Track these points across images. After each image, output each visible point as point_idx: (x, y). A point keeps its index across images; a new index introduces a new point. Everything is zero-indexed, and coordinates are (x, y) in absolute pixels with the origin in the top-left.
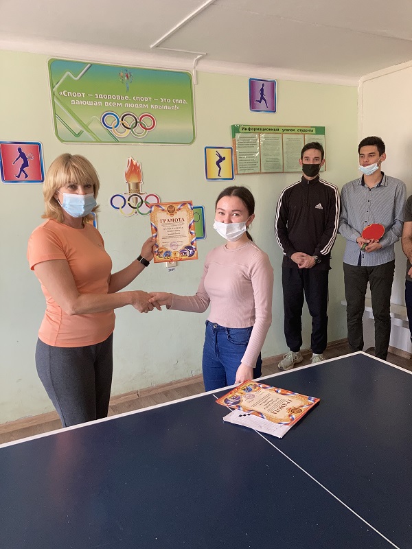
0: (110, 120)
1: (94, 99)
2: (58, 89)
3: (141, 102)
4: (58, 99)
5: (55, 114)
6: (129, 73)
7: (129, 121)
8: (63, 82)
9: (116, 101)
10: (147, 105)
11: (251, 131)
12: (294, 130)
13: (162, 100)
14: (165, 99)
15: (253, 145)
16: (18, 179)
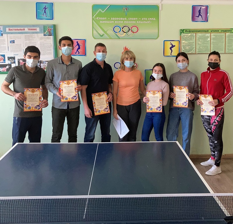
0: (117, 29)
1: (110, 20)
2: (95, 17)
3: (132, 21)
5: (93, 27)
6: (127, 7)
7: (126, 29)
8: (97, 14)
9: (120, 20)
10: (135, 22)
11: (190, 32)
12: (218, 31)
13: (143, 19)
14: (144, 19)
15: (191, 39)
16: (75, 54)
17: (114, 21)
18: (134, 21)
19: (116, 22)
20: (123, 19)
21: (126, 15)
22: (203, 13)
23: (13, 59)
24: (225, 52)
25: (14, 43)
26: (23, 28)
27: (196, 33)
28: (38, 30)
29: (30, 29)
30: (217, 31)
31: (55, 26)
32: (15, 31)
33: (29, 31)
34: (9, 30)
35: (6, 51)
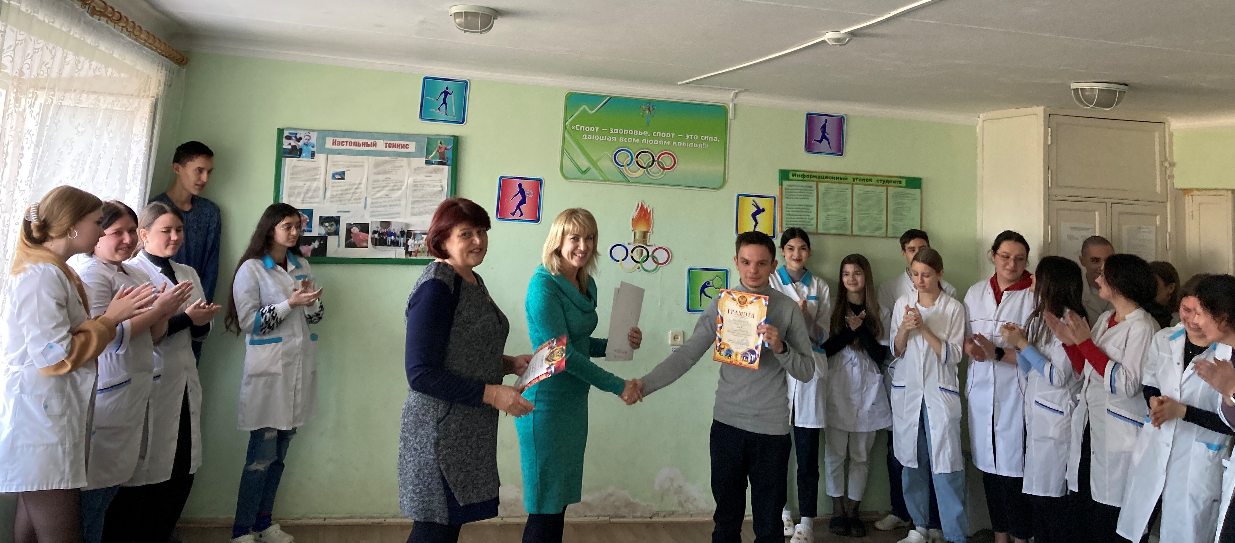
0: (623, 158)
1: (608, 134)
2: (571, 122)
3: (662, 139)
4: (569, 132)
5: (563, 148)
6: (651, 105)
7: (645, 159)
8: (578, 116)
9: (633, 136)
10: (669, 142)
11: (805, 179)
12: (871, 180)
13: (688, 137)
14: (691, 136)
15: (807, 197)
16: (513, 217)
17: (618, 135)
18: (666, 139)
19: (621, 139)
20: (641, 133)
21: (648, 123)
22: (831, 133)
23: (333, 223)
24: (887, 234)
25: (343, 179)
26: (372, 141)
27: (817, 182)
28: (412, 147)
29: (390, 144)
30: (867, 180)
32: (348, 147)
33: (388, 149)
34: (334, 143)
35: (317, 200)
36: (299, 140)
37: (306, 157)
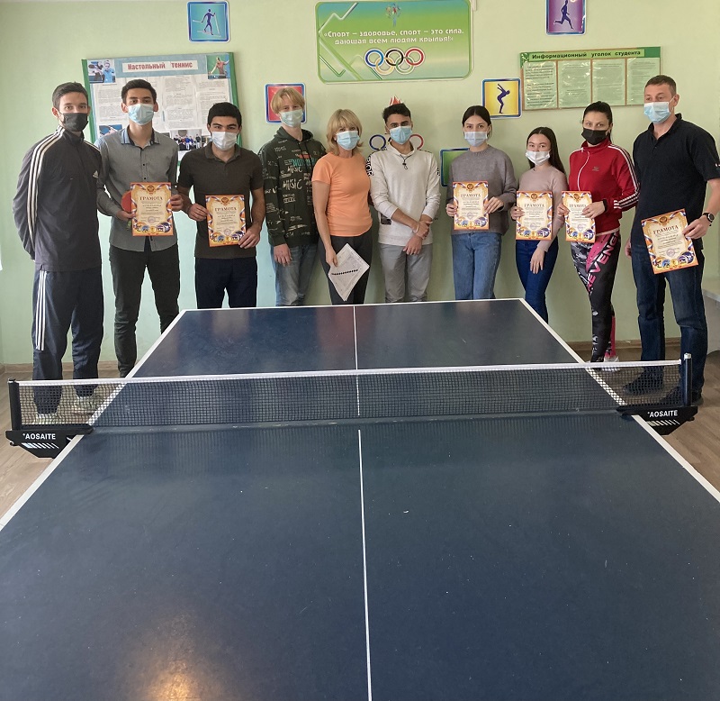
0: (374, 58)
1: (358, 37)
2: (323, 31)
3: (409, 36)
4: (323, 40)
5: (319, 55)
6: (397, 7)
7: (394, 57)
8: (329, 24)
9: (382, 37)
10: (415, 39)
11: (544, 59)
12: (609, 54)
13: (433, 32)
14: (436, 30)
15: (547, 75)
17: (368, 38)
18: (413, 36)
19: (371, 41)
20: (388, 34)
21: (395, 23)
24: (626, 103)
26: (161, 63)
27: (558, 61)
28: (195, 66)
29: (176, 64)
30: (606, 54)
31: (232, 56)
33: (175, 69)
34: (130, 67)
36: (100, 68)
37: (109, 82)
